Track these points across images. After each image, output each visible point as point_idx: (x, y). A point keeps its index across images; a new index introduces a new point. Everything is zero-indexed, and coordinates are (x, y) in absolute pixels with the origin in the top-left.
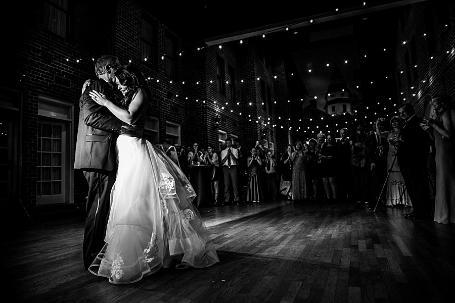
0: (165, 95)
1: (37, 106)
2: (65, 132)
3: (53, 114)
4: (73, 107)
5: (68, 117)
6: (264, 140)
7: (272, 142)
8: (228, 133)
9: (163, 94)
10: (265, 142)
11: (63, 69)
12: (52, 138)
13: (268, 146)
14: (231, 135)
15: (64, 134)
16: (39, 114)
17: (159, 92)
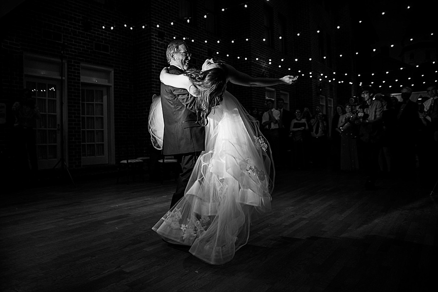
0: (206, 52)
1: (79, 73)
2: (106, 96)
3: (95, 80)
4: (113, 72)
5: (109, 82)
6: (321, 96)
7: (330, 98)
8: (277, 90)
9: (203, 52)
10: (322, 98)
11: (102, 35)
12: (95, 103)
13: (326, 102)
14: (281, 92)
15: (105, 98)
16: (81, 81)
17: (199, 50)
